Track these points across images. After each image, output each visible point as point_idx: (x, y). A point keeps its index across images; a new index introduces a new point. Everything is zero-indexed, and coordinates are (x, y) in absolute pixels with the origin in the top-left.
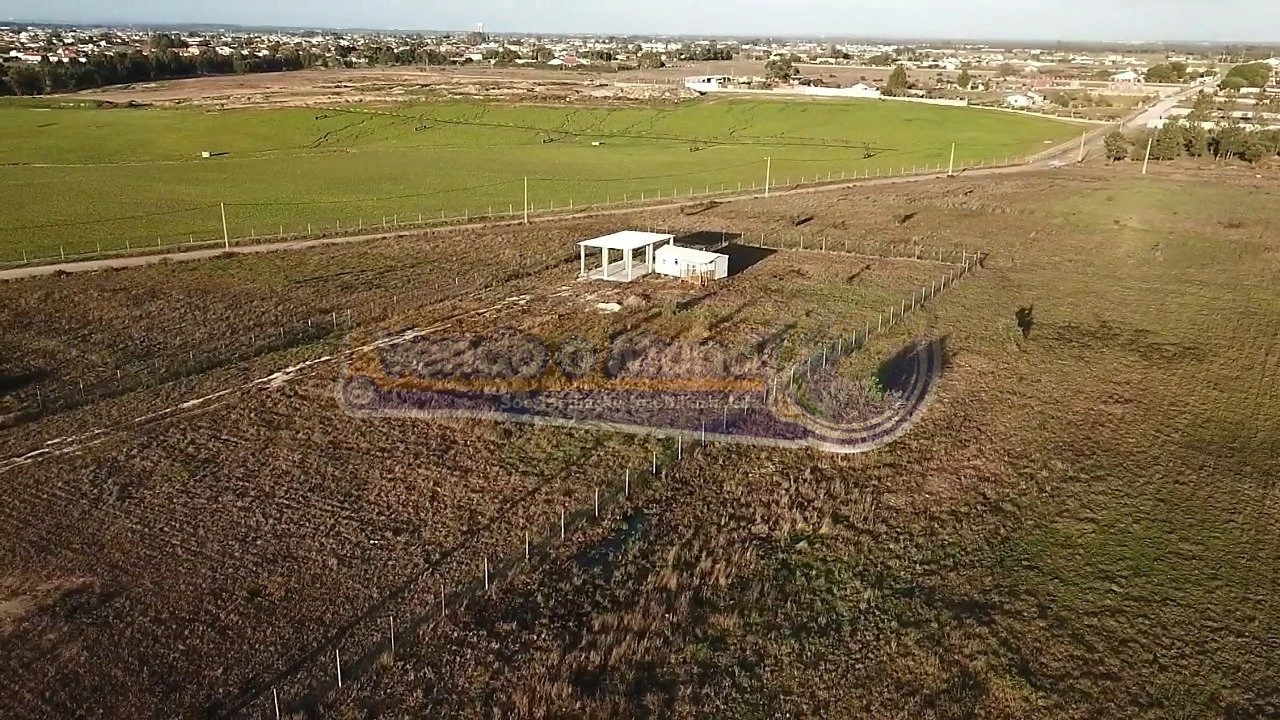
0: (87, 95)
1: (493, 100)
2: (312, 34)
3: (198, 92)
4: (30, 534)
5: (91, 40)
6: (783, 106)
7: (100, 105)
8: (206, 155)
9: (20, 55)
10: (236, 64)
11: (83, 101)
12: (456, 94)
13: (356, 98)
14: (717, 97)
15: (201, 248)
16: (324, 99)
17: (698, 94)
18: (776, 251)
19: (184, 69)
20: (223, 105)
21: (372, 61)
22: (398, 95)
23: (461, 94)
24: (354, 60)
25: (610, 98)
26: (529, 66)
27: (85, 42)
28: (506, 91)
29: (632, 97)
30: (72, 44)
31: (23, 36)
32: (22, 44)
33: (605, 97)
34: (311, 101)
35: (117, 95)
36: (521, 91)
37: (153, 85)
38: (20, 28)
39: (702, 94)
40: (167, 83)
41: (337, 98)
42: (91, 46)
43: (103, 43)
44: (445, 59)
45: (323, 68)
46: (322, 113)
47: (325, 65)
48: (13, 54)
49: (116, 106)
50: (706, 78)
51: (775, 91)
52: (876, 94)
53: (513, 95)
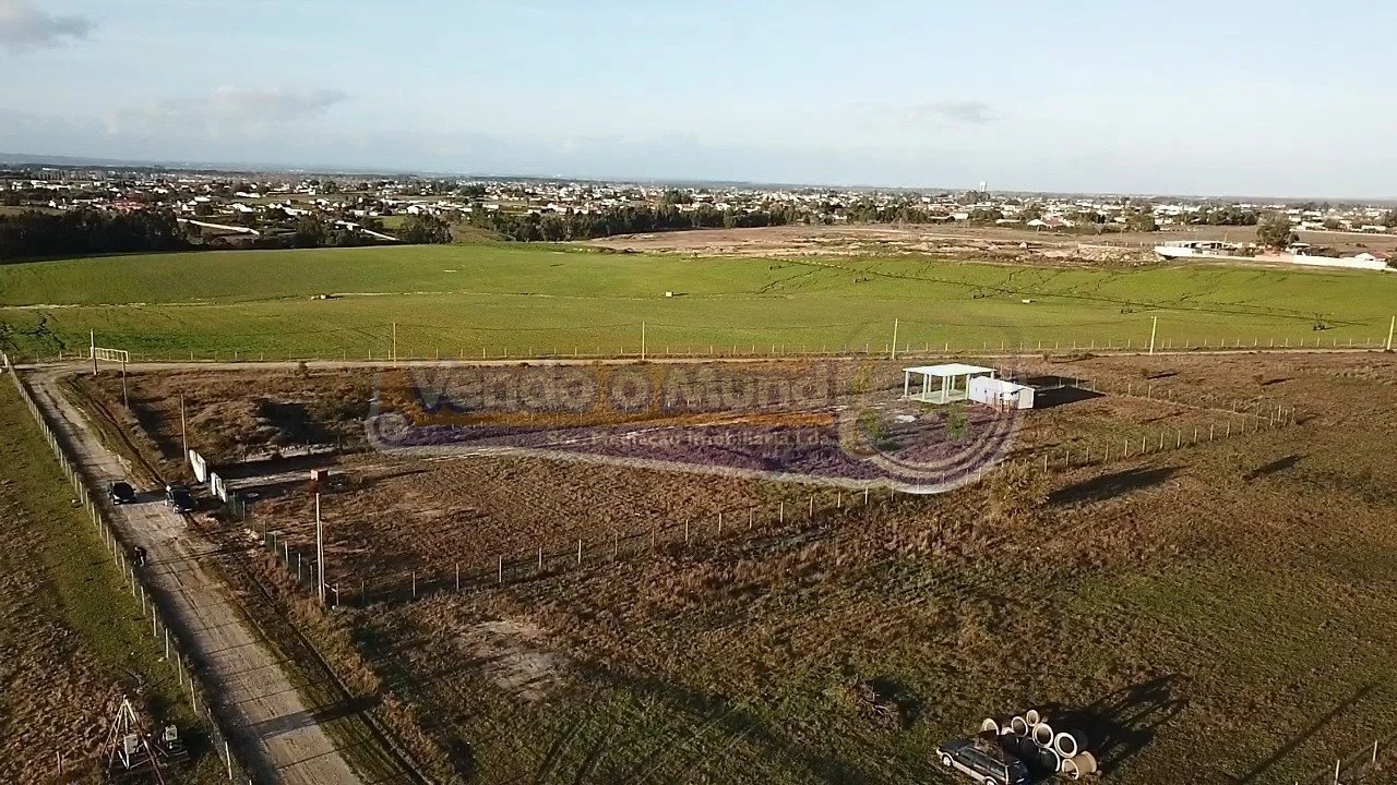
0: (598, 242)
1: (940, 257)
2: (810, 192)
3: (683, 243)
4: (454, 487)
5: (615, 196)
6: (1258, 274)
7: (602, 250)
8: (669, 294)
9: (555, 207)
10: (726, 218)
11: (591, 248)
12: (906, 250)
13: (812, 252)
14: (1185, 262)
15: (627, 357)
16: (783, 252)
17: (1163, 259)
18: (1104, 395)
19: (681, 223)
20: (696, 254)
21: (852, 218)
22: (852, 250)
23: (911, 250)
24: (837, 217)
25: (1063, 258)
26: (1005, 226)
27: (610, 197)
28: (957, 249)
29: (1087, 258)
30: (599, 199)
31: (563, 192)
32: (559, 198)
33: (1059, 258)
34: (771, 253)
35: (618, 243)
36: (973, 249)
37: (651, 236)
38: (562, 184)
39: (1168, 258)
40: (663, 235)
41: (795, 251)
42: (613, 200)
43: (623, 198)
44: (925, 218)
45: (803, 224)
46: (776, 264)
47: (807, 222)
48: (550, 206)
49: (613, 251)
50: (1190, 243)
51: (1258, 258)
52: (1379, 265)
53: (962, 252)
